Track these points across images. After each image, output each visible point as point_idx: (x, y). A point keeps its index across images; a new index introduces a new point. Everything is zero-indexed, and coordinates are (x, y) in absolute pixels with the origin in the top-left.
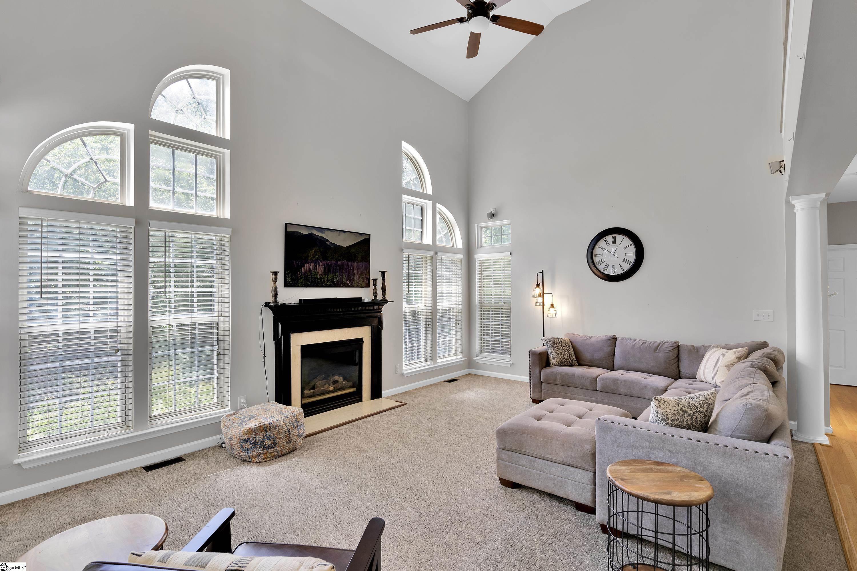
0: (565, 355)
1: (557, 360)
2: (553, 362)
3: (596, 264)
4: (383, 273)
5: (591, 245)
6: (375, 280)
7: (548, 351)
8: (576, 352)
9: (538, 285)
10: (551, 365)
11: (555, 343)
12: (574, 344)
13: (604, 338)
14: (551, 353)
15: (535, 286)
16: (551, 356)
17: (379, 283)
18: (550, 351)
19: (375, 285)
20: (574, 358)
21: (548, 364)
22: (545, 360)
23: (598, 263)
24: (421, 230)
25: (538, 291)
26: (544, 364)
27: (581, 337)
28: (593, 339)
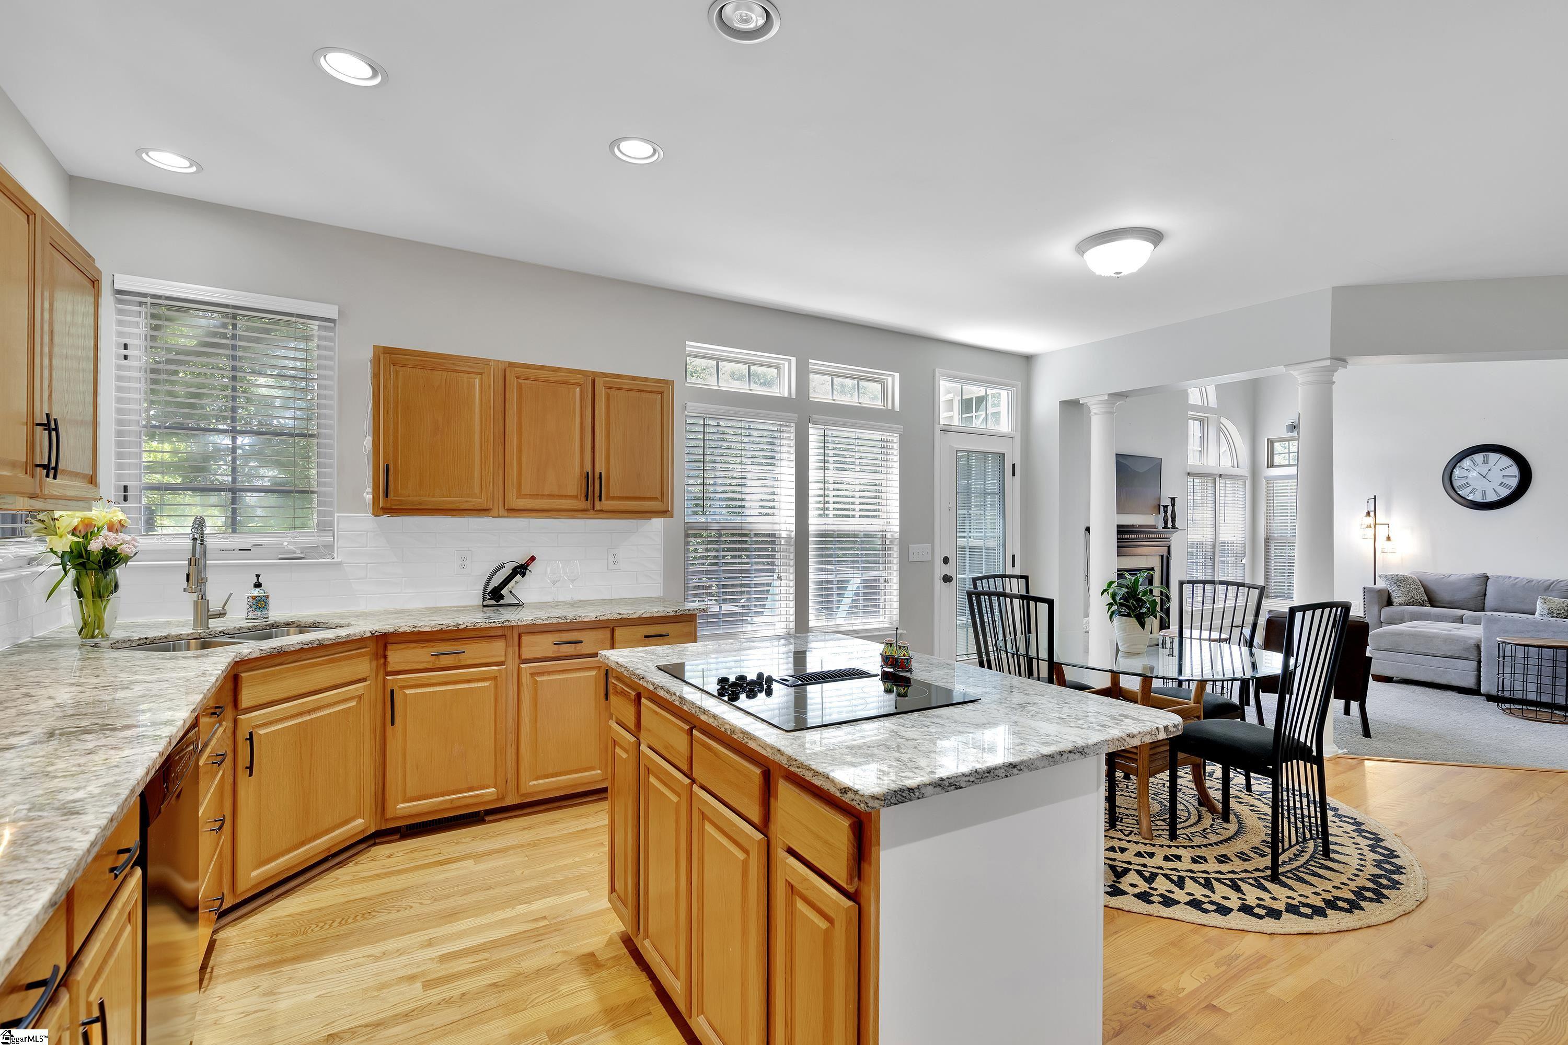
0: (1414, 594)
1: (1404, 599)
2: (1396, 600)
3: (1457, 490)
4: (1173, 499)
5: (1450, 465)
6: (1166, 507)
7: (1389, 589)
8: (1427, 591)
9: (1368, 514)
10: (1394, 604)
11: (1399, 581)
12: (1425, 583)
13: (1470, 576)
14: (1393, 591)
15: (1365, 514)
16: (1394, 595)
17: (1170, 509)
18: (1391, 589)
19: (1166, 512)
20: (1426, 598)
21: (1390, 603)
22: (1385, 598)
23: (1460, 487)
24: (1200, 449)
25: (1370, 520)
26: (1385, 603)
27: (1435, 575)
28: (1452, 578)
